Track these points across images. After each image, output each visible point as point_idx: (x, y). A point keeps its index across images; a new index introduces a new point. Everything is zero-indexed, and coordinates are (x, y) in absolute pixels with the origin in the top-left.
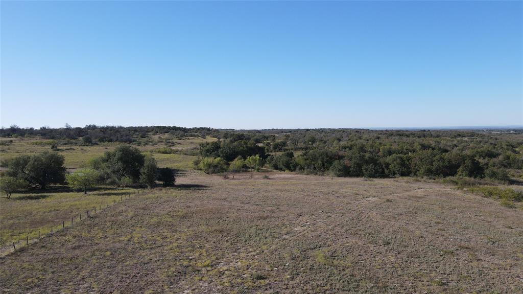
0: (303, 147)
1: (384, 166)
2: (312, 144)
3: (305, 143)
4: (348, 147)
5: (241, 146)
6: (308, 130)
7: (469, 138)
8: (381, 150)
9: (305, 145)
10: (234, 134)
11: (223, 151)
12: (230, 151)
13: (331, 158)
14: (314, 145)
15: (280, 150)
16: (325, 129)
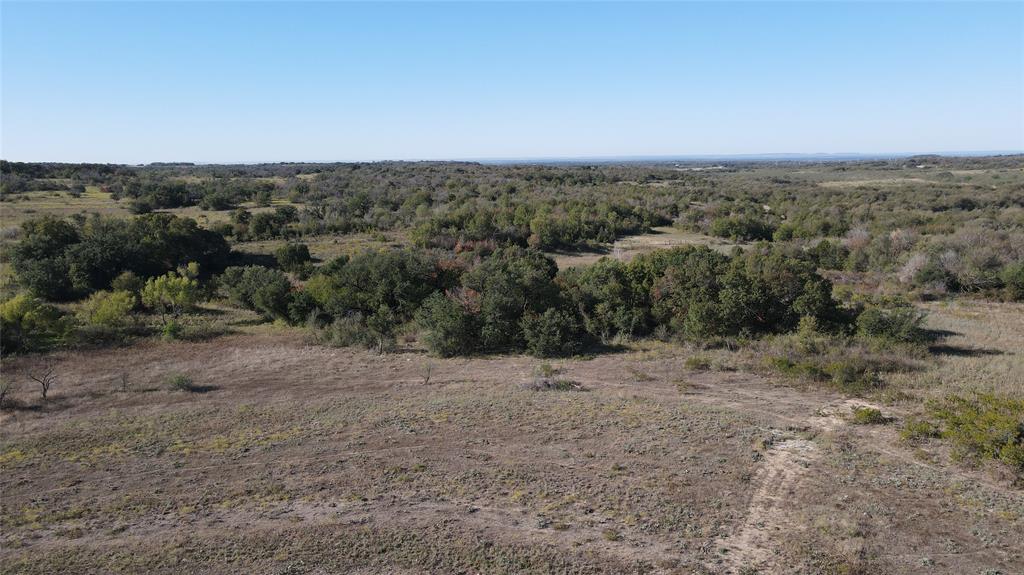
0: (337, 224)
1: (581, 306)
2: (361, 216)
3: (343, 211)
4: (453, 223)
5: (146, 234)
6: (355, 167)
7: (671, 181)
8: (532, 227)
9: (341, 219)
10: (155, 187)
11: (79, 251)
12: (102, 252)
13: (416, 281)
14: (367, 218)
15: (275, 234)
16: (391, 163)
